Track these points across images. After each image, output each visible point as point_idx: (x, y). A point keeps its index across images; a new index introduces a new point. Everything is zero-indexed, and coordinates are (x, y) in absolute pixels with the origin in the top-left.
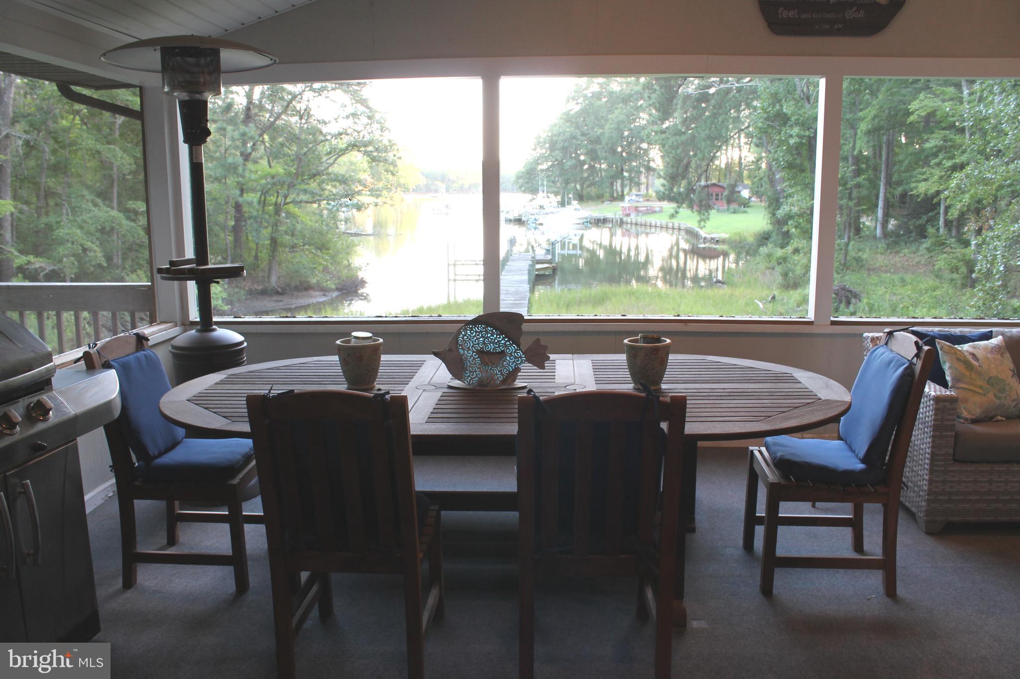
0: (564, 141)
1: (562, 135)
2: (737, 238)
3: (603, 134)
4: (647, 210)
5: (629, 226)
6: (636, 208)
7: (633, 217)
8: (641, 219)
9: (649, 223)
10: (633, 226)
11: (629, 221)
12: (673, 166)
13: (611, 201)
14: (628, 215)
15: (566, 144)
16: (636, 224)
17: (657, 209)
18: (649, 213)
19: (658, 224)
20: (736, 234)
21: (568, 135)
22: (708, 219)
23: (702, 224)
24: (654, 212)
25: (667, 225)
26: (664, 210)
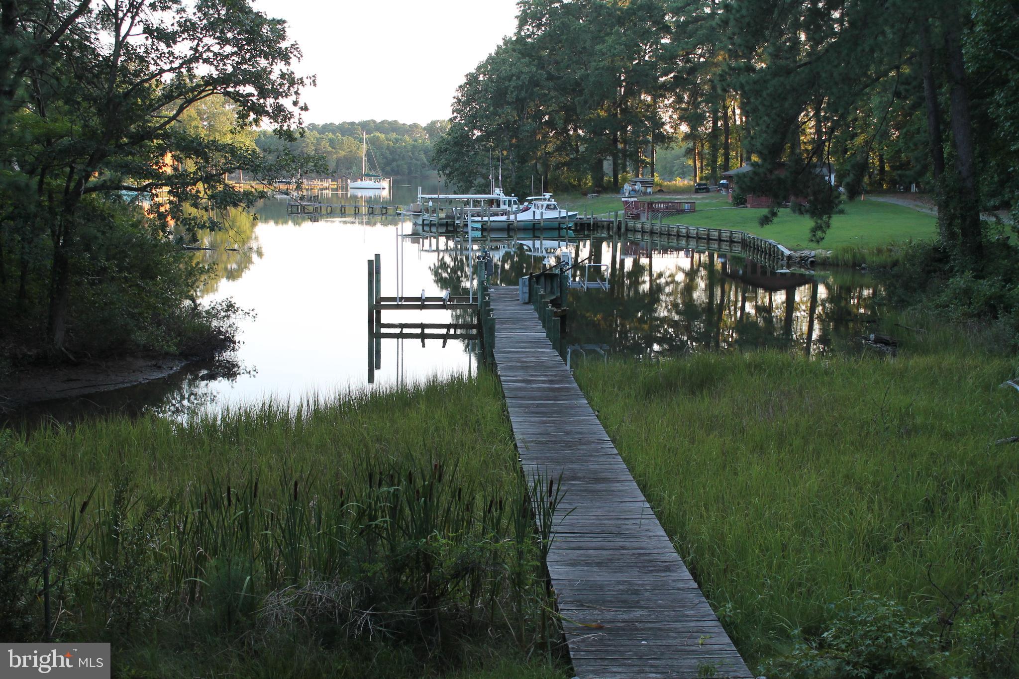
0: (520, 88)
1: (514, 78)
2: (848, 257)
3: (585, 77)
4: (667, 208)
5: (639, 236)
6: (650, 204)
7: (645, 221)
8: (659, 224)
9: (675, 230)
10: (647, 237)
11: (639, 226)
12: (775, 132)
13: (598, 192)
14: (637, 217)
15: (523, 94)
16: (652, 233)
17: (686, 206)
18: (672, 214)
19: (693, 232)
20: (846, 250)
21: (525, 78)
22: (828, 226)
23: (819, 234)
24: (681, 212)
25: (708, 235)
26: (697, 209)
